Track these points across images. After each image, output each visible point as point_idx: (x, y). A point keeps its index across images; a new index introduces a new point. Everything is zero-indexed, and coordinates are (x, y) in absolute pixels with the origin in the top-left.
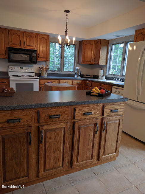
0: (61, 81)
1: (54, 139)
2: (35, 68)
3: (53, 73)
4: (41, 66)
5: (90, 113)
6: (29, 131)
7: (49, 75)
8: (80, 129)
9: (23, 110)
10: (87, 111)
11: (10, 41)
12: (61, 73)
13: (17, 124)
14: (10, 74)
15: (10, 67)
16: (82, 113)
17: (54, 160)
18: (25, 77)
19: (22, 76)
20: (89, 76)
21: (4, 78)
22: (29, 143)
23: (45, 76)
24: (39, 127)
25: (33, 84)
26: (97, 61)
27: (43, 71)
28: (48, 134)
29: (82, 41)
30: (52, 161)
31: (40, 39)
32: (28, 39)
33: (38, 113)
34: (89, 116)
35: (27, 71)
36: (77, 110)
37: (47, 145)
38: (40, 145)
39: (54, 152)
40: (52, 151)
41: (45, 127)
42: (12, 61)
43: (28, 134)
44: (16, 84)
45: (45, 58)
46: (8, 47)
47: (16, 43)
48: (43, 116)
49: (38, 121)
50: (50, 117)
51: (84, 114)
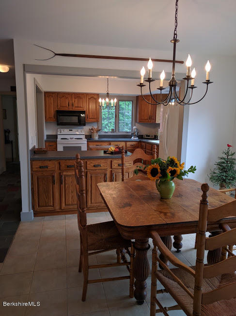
0: (112, 143)
1: (72, 182)
2: (85, 130)
3: (107, 134)
4: (91, 128)
5: (99, 165)
6: (53, 175)
7: (100, 136)
8: (91, 177)
9: (50, 160)
10: (97, 164)
11: (59, 104)
12: (115, 134)
13: (46, 169)
14: (59, 137)
15: (59, 130)
16: (93, 165)
17: (72, 198)
18: (70, 140)
19: (71, 139)
20: (149, 136)
21: (52, 142)
22: (54, 183)
23: (96, 138)
24: (60, 173)
25: (81, 147)
26: (153, 119)
27: (93, 133)
28: (66, 178)
29: (138, 96)
30: (70, 199)
31: (89, 99)
32: (76, 100)
33: (59, 163)
34: (99, 168)
35: (78, 133)
36: (88, 163)
37: (67, 186)
38: (62, 185)
39: (72, 192)
40: (71, 191)
41: (64, 173)
42: (61, 124)
43: (53, 177)
44: (64, 147)
45: (95, 119)
46: (57, 111)
47: (65, 105)
48: (63, 165)
49: (60, 169)
50: (68, 167)
51: (94, 166)
